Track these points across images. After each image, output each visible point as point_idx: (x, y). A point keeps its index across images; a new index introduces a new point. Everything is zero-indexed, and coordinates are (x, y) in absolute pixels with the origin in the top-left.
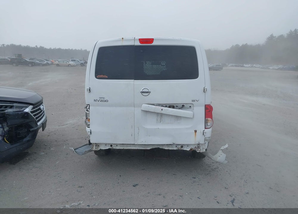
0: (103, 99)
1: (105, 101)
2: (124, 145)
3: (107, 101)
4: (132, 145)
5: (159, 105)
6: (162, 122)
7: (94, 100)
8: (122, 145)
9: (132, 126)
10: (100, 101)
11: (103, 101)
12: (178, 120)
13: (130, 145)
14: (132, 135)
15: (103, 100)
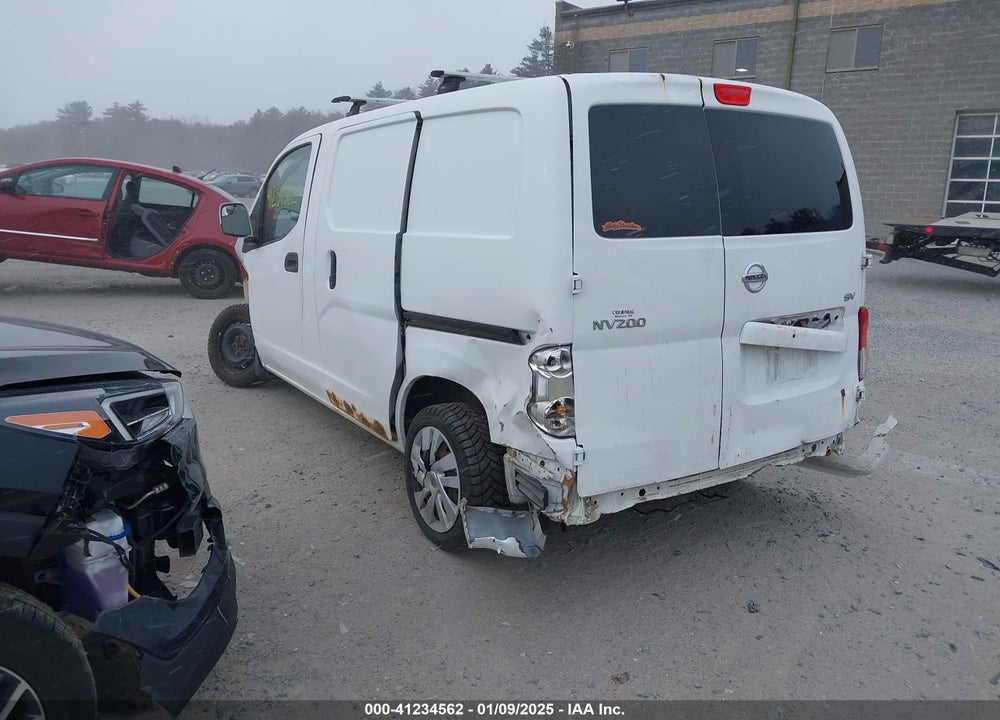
0: (626, 319)
1: (637, 324)
2: (682, 481)
3: (641, 323)
4: (701, 477)
5: (783, 321)
6: (778, 378)
7: (595, 324)
8: (673, 483)
9: (715, 406)
10: (617, 324)
11: (628, 326)
12: (811, 366)
13: (697, 477)
14: (712, 439)
15: (629, 321)
